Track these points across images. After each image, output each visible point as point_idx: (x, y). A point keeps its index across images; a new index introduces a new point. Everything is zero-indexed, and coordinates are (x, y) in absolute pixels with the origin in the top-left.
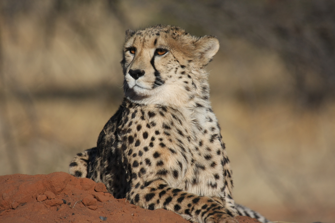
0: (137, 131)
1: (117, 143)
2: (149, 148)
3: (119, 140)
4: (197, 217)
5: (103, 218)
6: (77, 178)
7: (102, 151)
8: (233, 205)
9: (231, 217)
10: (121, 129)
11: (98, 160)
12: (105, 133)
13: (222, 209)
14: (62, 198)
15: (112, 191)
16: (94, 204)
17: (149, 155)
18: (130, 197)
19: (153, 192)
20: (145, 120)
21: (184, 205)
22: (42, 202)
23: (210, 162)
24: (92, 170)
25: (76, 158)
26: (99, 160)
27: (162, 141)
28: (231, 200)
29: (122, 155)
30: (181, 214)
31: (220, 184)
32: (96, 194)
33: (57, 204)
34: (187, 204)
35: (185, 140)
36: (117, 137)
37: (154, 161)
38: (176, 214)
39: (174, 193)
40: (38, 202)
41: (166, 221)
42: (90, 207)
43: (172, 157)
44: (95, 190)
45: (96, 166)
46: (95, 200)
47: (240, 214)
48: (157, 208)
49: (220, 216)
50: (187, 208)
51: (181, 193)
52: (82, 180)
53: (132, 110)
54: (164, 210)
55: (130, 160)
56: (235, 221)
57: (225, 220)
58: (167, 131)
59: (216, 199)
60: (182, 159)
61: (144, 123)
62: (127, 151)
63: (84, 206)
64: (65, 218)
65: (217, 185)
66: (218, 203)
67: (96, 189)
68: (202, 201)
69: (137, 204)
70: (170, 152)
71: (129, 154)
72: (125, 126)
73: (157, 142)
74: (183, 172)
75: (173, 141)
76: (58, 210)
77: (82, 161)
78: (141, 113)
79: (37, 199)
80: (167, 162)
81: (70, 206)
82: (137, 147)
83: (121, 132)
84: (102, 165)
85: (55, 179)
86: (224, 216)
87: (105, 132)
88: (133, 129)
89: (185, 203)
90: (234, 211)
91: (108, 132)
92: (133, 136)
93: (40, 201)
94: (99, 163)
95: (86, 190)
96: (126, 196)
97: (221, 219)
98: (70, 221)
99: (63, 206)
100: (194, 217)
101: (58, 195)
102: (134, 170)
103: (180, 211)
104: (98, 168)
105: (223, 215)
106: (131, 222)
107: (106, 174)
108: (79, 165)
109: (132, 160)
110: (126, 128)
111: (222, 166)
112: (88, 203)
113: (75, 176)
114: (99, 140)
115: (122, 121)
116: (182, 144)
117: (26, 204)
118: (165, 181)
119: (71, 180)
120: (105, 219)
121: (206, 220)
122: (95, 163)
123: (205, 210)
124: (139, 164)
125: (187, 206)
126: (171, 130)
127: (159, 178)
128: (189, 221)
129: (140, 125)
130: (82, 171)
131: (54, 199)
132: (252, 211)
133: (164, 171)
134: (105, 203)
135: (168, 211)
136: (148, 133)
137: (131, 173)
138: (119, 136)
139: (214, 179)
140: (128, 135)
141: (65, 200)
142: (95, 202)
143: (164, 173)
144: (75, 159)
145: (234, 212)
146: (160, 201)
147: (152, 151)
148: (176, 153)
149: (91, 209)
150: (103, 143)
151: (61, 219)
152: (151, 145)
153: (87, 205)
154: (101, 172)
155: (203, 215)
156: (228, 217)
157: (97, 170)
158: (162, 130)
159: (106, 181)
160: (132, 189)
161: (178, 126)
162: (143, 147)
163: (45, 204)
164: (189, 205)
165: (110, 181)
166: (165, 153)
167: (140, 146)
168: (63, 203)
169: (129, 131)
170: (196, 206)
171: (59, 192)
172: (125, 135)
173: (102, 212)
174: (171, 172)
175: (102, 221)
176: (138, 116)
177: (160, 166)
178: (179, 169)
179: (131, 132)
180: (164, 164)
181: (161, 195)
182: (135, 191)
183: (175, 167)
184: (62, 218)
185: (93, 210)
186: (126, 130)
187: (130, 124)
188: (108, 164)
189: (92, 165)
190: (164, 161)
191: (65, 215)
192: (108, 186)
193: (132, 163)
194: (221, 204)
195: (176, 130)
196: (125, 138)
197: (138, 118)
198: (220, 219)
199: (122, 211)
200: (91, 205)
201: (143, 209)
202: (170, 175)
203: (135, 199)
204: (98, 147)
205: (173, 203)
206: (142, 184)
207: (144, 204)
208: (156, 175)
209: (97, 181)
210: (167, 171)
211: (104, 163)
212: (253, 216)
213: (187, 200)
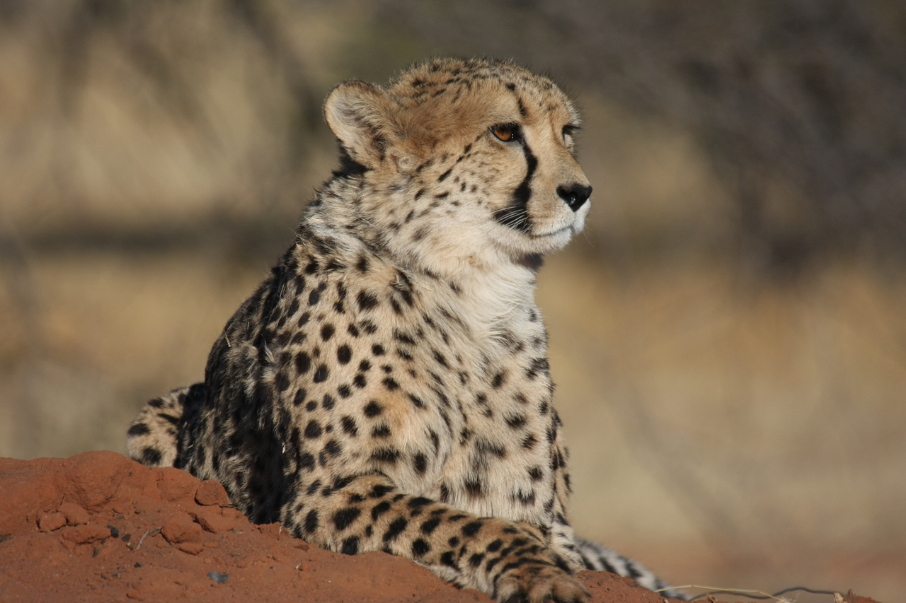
0: (320, 341)
1: (261, 369)
2: (353, 389)
3: (268, 361)
4: (475, 572)
5: (219, 577)
6: (149, 467)
7: (220, 392)
8: (571, 542)
9: (564, 574)
10: (275, 332)
11: (209, 416)
12: (229, 344)
13: (541, 553)
14: (106, 521)
15: (243, 500)
16: (194, 539)
17: (353, 406)
18: (293, 518)
19: (354, 505)
20: (344, 312)
21: (439, 540)
22: (52, 533)
23: (521, 435)
24: (190, 444)
25: (145, 412)
26: (211, 416)
27: (391, 374)
28: (565, 529)
29: (275, 402)
30: (430, 564)
31: (543, 492)
32: (198, 510)
33: (92, 538)
34: (447, 538)
35: (451, 379)
36: (262, 354)
37: (365, 426)
38: (417, 566)
39: (411, 509)
40: (43, 534)
41: (389, 584)
42: (184, 546)
43: (413, 418)
44: (197, 501)
45: (202, 433)
46: (198, 527)
47: (590, 566)
48: (366, 549)
49: (536, 571)
50: (448, 549)
51: (431, 508)
52: (161, 474)
53: (312, 281)
54: (385, 554)
55: (299, 417)
56: (576, 584)
57: (549, 581)
58: (404, 347)
59: (528, 527)
60: (439, 426)
61: (341, 322)
63: (168, 545)
64: (116, 575)
65: (536, 497)
66: (531, 537)
67: (198, 498)
68: (488, 530)
69: (310, 538)
70: (409, 405)
71: (298, 401)
72: (286, 323)
73: (375, 376)
74: (441, 459)
75: (419, 374)
76: (95, 553)
77: (161, 419)
78: (336, 294)
79: (38, 524)
80: (399, 429)
81: (129, 544)
82: (320, 385)
83: (275, 340)
84: (217, 429)
85: (89, 471)
86: (547, 570)
87: (228, 341)
88: (310, 333)
89: (442, 535)
90: (572, 557)
91: (235, 341)
92: (310, 352)
93: (47, 529)
94: (210, 425)
95: (173, 499)
96: (279, 514)
97: (537, 579)
98: (128, 585)
99: (111, 544)
100: (465, 572)
101: (95, 514)
102: (307, 447)
103: (428, 556)
104: (208, 440)
105: (544, 568)
106: (294, 587)
107: (229, 454)
108: (153, 431)
109: (303, 418)
110: (289, 330)
111: (549, 444)
112: (177, 536)
113: (144, 461)
114: (209, 363)
115: (278, 311)
116: (441, 386)
117: (10, 538)
118: (390, 479)
119: (130, 474)
120: (223, 578)
121: (498, 580)
122: (201, 425)
123: (497, 555)
124: (324, 431)
125: (446, 543)
126: (414, 347)
127: (376, 471)
128: (451, 585)
129: (331, 325)
130: (160, 449)
131: (86, 524)
132: (621, 558)
133: (390, 452)
134: (225, 536)
136: (353, 348)
137: (298, 454)
138: (268, 352)
139: (528, 481)
140: (296, 349)
141: (114, 528)
142: (198, 533)
143: (390, 456)
144: (142, 414)
145: (571, 560)
146: (375, 529)
147: (360, 398)
148: (425, 408)
149: (187, 552)
150: (221, 372)
151: (105, 578)
152: (360, 381)
153: (175, 541)
154: (214, 449)
155: (489, 568)
156: (559, 573)
157: (205, 445)
158: (391, 346)
159: (228, 473)
160: (299, 497)
161: (436, 342)
162: (337, 385)
163: (61, 539)
164: (453, 541)
165: (239, 473)
166: (396, 406)
167: (327, 382)
168: (109, 537)
169: (300, 338)
170: (472, 543)
171: (98, 505)
172: (286, 349)
173: (217, 560)
174: (409, 458)
175: (215, 583)
176: (328, 300)
177: (382, 439)
178: (430, 451)
179: (304, 342)
180: (391, 434)
181: (376, 513)
182: (307, 502)
183: (419, 444)
184: (105, 575)
185: (191, 553)
186: (291, 334)
187: (304, 320)
188: (234, 427)
189: (191, 429)
190: (391, 426)
191: (115, 567)
192: (232, 488)
193: (303, 426)
194: (540, 540)
195: (429, 351)
196: (285, 358)
197: (325, 305)
198: (535, 580)
199: (271, 557)
200: (187, 540)
201: (326, 551)
202: (407, 464)
203: (306, 523)
204: (208, 381)
205: (409, 536)
206: (327, 482)
207: (331, 537)
208: (368, 460)
209: (204, 474)
210: (398, 453)
211: (225, 425)
212: (622, 571)
213: (447, 528)
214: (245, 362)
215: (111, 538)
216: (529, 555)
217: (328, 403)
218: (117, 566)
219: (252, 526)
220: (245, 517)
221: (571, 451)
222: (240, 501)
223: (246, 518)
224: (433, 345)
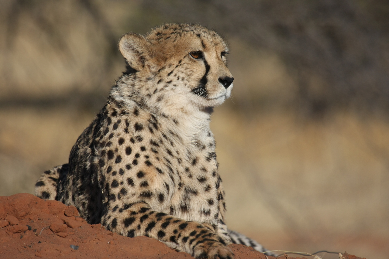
0: (118, 145)
1: (93, 157)
2: (132, 166)
3: (96, 154)
4: (185, 245)
5: (74, 247)
7: (75, 167)
8: (225, 231)
9: (223, 246)
10: (99, 142)
11: (70, 178)
13: (213, 236)
14: (26, 223)
15: (85, 214)
16: (64, 231)
17: (132, 173)
18: (106, 221)
19: (133, 216)
20: (128, 133)
21: (169, 231)
22: (2, 228)
23: (204, 185)
24: (62, 190)
25: (43, 176)
26: (71, 178)
27: (148, 159)
28: (223, 226)
29: (99, 172)
30: (165, 241)
31: (214, 210)
32: (65, 218)
33: (20, 230)
34: (173, 230)
35: (174, 161)
36: (93, 151)
37: (137, 182)
38: (160, 242)
39: (157, 218)
41: (148, 250)
42: (60, 234)
43: (158, 178)
44: (65, 215)
45: (67, 185)
46: (65, 226)
47: (234, 242)
48: (138, 235)
49: (211, 244)
50: (173, 235)
51: (166, 217)
52: (49, 203)
53: (114, 120)
55: (109, 178)
56: (228, 250)
57: (216, 248)
58: (154, 147)
59: (207, 225)
60: (169, 181)
61: (127, 137)
63: (53, 233)
64: (30, 246)
65: (211, 212)
66: (209, 230)
67: (66, 213)
68: (190, 226)
69: (114, 230)
70: (156, 172)
71: (108, 171)
72: (104, 138)
73: (142, 160)
74: (170, 195)
75: (160, 159)
76: (21, 237)
77: (50, 179)
78: (125, 125)
80: (152, 183)
81: (36, 233)
82: (118, 164)
83: (98, 145)
84: (74, 184)
85: (19, 202)
87: (78, 146)
88: (114, 142)
89: (171, 229)
90: (226, 238)
91: (82, 146)
92: (114, 150)
94: (71, 182)
95: (55, 214)
96: (101, 220)
97: (211, 247)
98: (35, 251)
99: (28, 233)
100: (180, 245)
101: (21, 220)
102: (112, 191)
103: (164, 238)
104: (70, 188)
105: (214, 243)
106: (107, 251)
107: (79, 195)
108: (46, 185)
109: (111, 179)
110: (105, 141)
111: (216, 189)
112: (57, 229)
113: (42, 197)
114: (71, 155)
115: (100, 133)
116: (170, 164)
118: (148, 205)
119: (36, 203)
120: (76, 248)
121: (195, 248)
122: (67, 182)
123: (194, 237)
124: (120, 184)
125: (172, 232)
126: (159, 148)
127: (142, 201)
128: (174, 250)
129: (123, 138)
131: (17, 225)
132: (247, 238)
133: (148, 193)
134: (77, 229)
135: (150, 238)
136: (132, 148)
137: (109, 194)
138: (96, 150)
139: (208, 205)
140: (108, 149)
141: (29, 226)
142: (65, 228)
143: (148, 195)
144: (42, 177)
145: (226, 239)
146: (142, 226)
147: (135, 170)
148: (163, 173)
149: (61, 236)
150: (76, 159)
152: (135, 162)
153: (56, 232)
154: (73, 192)
155: (191, 243)
156: (221, 245)
157: (69, 190)
158: (149, 147)
159: (79, 202)
160: (109, 213)
161: (167, 145)
162: (125, 164)
163: (7, 231)
164: (175, 232)
165: (83, 202)
166: (151, 173)
167: (121, 163)
168: (27, 230)
169: (109, 144)
170: (183, 232)
171: (22, 216)
172: (103, 149)
173: (74, 240)
174: (156, 195)
175: (73, 250)
176: (121, 127)
177: (145, 187)
178: (165, 192)
179: (111, 145)
180: (148, 185)
181: (142, 219)
182: (112, 215)
183: (161, 189)
184: (26, 247)
185: (63, 237)
186: (105, 143)
187: (111, 136)
188: (81, 183)
189: (63, 184)
190: (149, 182)
191: (30, 243)
192: (80, 209)
193: (110, 182)
194: (212, 231)
195: (165, 149)
196: (103, 153)
197: (120, 130)
198: (210, 248)
199: (97, 238)
200: (61, 231)
201: (121, 236)
202: (155, 198)
203: (112, 224)
204: (70, 163)
205: (156, 229)
206: (121, 206)
207: (123, 230)
208: (139, 197)
209: (68, 203)
210: (151, 194)
211: (77, 182)
212: (248, 244)
213: (173, 226)
214: (86, 155)
215: (28, 231)
216: (208, 237)
217: (122, 172)
218: (31, 243)
219: (89, 225)
224: (166, 147)
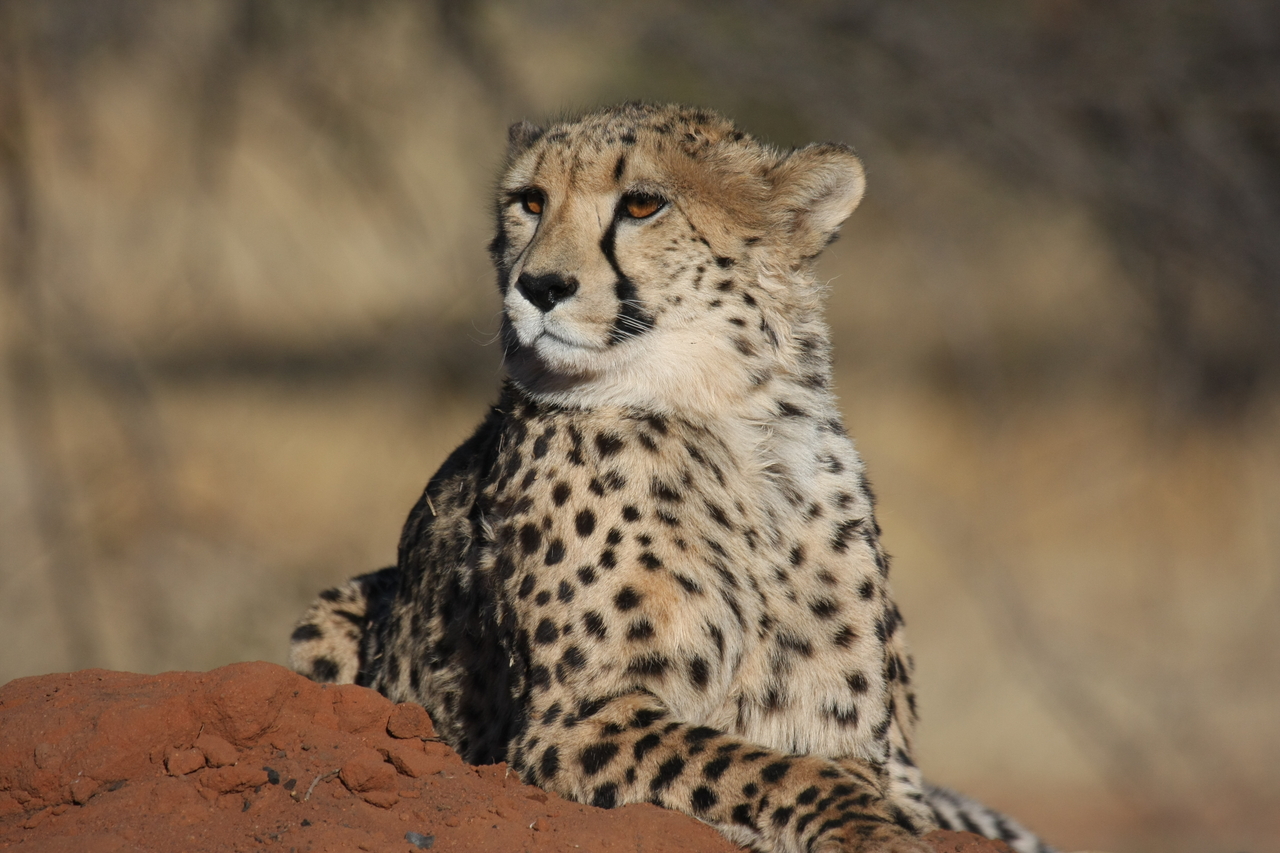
0: (552, 507)
1: (479, 551)
2: (599, 571)
3: (487, 539)
4: (780, 833)
5: (420, 840)
6: (322, 684)
7: (421, 579)
8: (916, 789)
9: (908, 836)
10: (494, 498)
11: (404, 612)
12: (433, 511)
13: (874, 805)
14: (262, 761)
15: (454, 732)
16: (386, 786)
17: (598, 597)
18: (524, 757)
19: (609, 739)
20: (583, 464)
21: (729, 788)
22: (185, 778)
23: (833, 626)
24: (377, 653)
25: (316, 608)
26: (407, 612)
27: (650, 547)
28: (909, 772)
29: (498, 597)
30: (717, 822)
31: (871, 710)
32: (391, 745)
33: (242, 784)
34: (741, 785)
35: (734, 543)
36: (478, 530)
37: (617, 623)
38: (700, 824)
39: (690, 745)
40: (173, 779)
42: (372, 795)
43: (685, 609)
44: (389, 732)
45: (394, 637)
46: (391, 769)
47: (944, 824)
48: (626, 801)
49: (867, 831)
50: (742, 800)
51: (718, 742)
52: (338, 695)
53: (536, 427)
55: (526, 614)
56: (925, 849)
57: (886, 846)
58: (666, 507)
59: (855, 766)
60: (723, 617)
61: (579, 477)
62: (514, 582)
63: (348, 794)
64: (276, 837)
65: (859, 716)
66: (859, 782)
67: (392, 729)
68: (798, 773)
69: (549, 785)
70: (678, 590)
71: (524, 592)
72: (508, 485)
73: (628, 551)
74: (729, 665)
75: (690, 545)
76: (246, 806)
77: (338, 618)
78: (569, 440)
79: (166, 765)
80: (666, 626)
81: (294, 793)
82: (553, 568)
83: (493, 509)
84: (417, 632)
85: (238, 690)
86: (883, 830)
87: (432, 508)
88: (538, 497)
89: (734, 782)
90: (919, 812)
91: (443, 507)
92: (539, 524)
93: (178, 772)
94: (406, 625)
95: (356, 730)
96: (506, 752)
97: (870, 842)
98: (292, 850)
99: (267, 793)
100: (767, 833)
101: (247, 751)
102: (539, 656)
103: (714, 811)
104: (403, 646)
105: (878, 826)
107: (435, 667)
108: (327, 635)
109: (533, 616)
110: (512, 495)
111: (879, 642)
112: (362, 782)
113: (314, 677)
114: (404, 537)
115: (498, 469)
116: (723, 559)
117: (126, 785)
118: (658, 698)
119: (296, 694)
120: (429, 841)
121: (814, 845)
122: (392, 625)
123: (811, 808)
124: (561, 633)
125: (739, 793)
126: (681, 506)
127: (637, 687)
129: (565, 483)
130: (337, 659)
131: (233, 765)
132: (989, 812)
133: (654, 661)
134: (429, 781)
136: (597, 513)
137: (528, 667)
138: (487, 526)
139: (847, 692)
140: (520, 520)
141: (272, 771)
142: (390, 777)
143: (655, 667)
144: (311, 611)
145: (918, 815)
146: (639, 772)
147: (609, 583)
148: (701, 593)
149: (375, 804)
150: (423, 550)
151: (260, 842)
152: (608, 560)
153: (359, 789)
154: (413, 660)
155: (800, 828)
156: (900, 833)
157: (398, 654)
158: (647, 506)
159: (433, 693)
160: (531, 728)
161: (709, 490)
162: (576, 567)
163: (199, 786)
164: (750, 790)
165: (448, 693)
166: (659, 593)
167: (563, 563)
168: (266, 783)
169: (526, 505)
170: (775, 792)
171: (250, 739)
172: (508, 521)
173: (417, 816)
174: (682, 665)
175: (415, 848)
176: (559, 448)
177: (642, 642)
178: (712, 655)
179: (531, 510)
180: (654, 634)
181: (642, 749)
182: (543, 735)
183: (695, 644)
184: (261, 837)
185: (382, 807)
186: (514, 501)
187: (530, 479)
188: (443, 628)
189: (379, 632)
190: (654, 622)
191: (274, 826)
192: (438, 715)
193: (532, 627)
194: (873, 785)
195: (702, 505)
196: (507, 534)
197: (556, 457)
198: (866, 844)
199: (494, 811)
200: (375, 788)
201: (571, 803)
202: (679, 676)
203: (543, 765)
204: (403, 564)
205: (688, 782)
206: (568, 707)
207: (577, 784)
208: (624, 675)
209: (398, 695)
210: (666, 662)
211: (428, 625)
212: (991, 832)
213: (741, 770)
214: (457, 541)
215: (269, 785)
216: (856, 809)
217: (566, 593)
218: (277, 825)
219: (468, 767)
220: (457, 755)
221: (918, 662)
222: (450, 733)
223: (459, 757)
224: (706, 495)
